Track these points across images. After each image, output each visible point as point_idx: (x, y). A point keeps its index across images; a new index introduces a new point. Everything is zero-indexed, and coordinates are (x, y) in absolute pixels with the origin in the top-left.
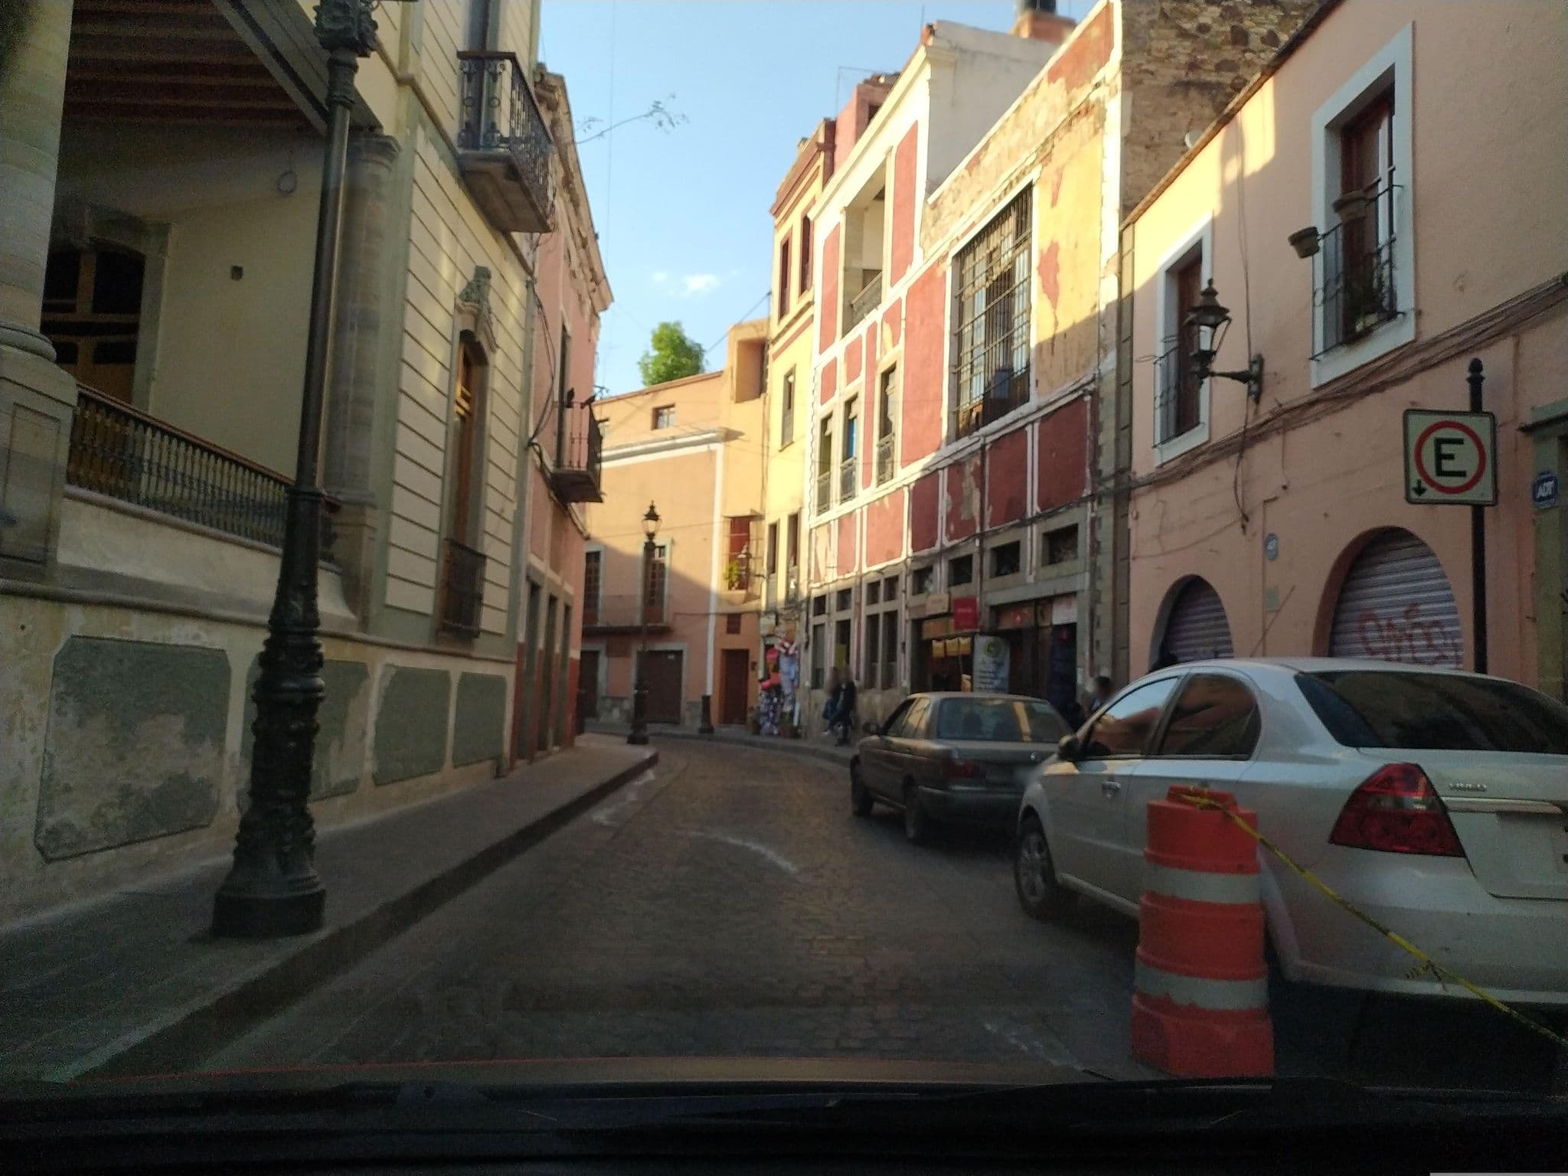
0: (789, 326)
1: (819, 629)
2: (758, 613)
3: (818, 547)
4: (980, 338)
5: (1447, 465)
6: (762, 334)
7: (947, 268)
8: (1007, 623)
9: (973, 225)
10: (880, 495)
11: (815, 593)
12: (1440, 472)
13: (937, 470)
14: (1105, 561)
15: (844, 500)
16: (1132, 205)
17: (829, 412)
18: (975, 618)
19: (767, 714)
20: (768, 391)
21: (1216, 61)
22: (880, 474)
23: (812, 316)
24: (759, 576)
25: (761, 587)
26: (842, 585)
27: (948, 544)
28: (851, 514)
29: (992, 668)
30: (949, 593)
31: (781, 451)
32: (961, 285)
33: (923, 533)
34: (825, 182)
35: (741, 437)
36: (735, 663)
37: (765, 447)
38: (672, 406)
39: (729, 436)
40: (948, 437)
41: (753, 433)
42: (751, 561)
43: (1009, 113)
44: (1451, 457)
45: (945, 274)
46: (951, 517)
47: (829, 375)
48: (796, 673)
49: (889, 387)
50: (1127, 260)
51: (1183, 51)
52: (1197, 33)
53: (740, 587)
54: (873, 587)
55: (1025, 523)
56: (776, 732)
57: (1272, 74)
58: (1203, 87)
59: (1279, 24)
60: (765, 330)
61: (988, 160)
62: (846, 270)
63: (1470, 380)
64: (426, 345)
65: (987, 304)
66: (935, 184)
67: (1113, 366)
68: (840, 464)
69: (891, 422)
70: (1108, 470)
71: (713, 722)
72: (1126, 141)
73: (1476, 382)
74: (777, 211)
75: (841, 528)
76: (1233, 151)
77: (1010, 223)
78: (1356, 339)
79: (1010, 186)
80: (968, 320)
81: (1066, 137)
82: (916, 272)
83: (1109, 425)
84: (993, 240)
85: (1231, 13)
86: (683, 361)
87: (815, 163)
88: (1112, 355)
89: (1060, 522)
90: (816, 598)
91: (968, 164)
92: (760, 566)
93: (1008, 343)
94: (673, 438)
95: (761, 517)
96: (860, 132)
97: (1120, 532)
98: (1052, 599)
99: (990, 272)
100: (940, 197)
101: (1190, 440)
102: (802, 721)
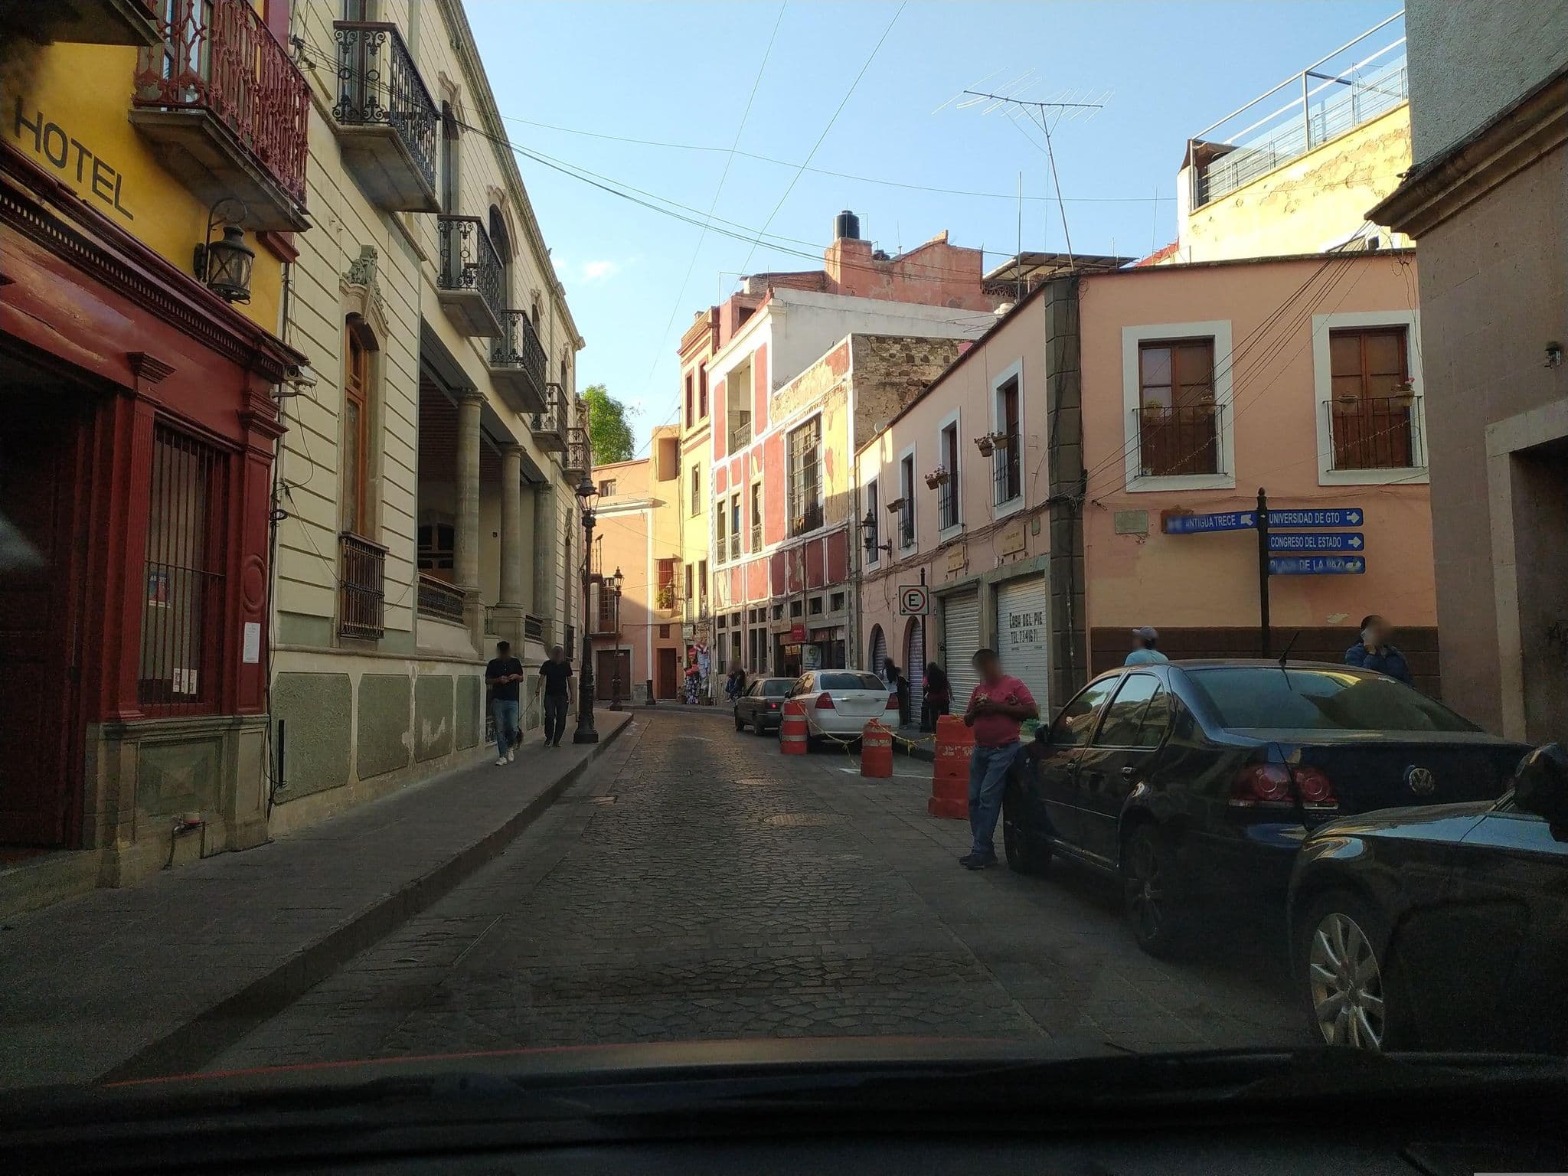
0: (695, 435)
1: (722, 638)
2: (681, 624)
3: (719, 584)
4: (802, 483)
5: (912, 603)
6: (676, 435)
7: (784, 437)
8: (818, 639)
9: (795, 421)
10: (755, 559)
11: (719, 613)
12: (910, 605)
13: (783, 551)
14: (854, 612)
15: (734, 558)
16: (861, 444)
17: (722, 500)
18: (803, 636)
19: (691, 690)
20: (681, 475)
21: (899, 371)
22: (753, 547)
23: (710, 434)
24: (680, 599)
25: (682, 606)
26: (734, 610)
27: (790, 594)
28: (738, 567)
29: (811, 662)
30: (791, 621)
31: (692, 518)
32: (792, 450)
33: (778, 588)
34: (714, 353)
35: (663, 505)
36: (667, 658)
37: (680, 515)
38: (614, 481)
39: (656, 504)
40: (788, 534)
41: (672, 503)
42: (674, 589)
43: (810, 369)
44: (914, 600)
45: (783, 441)
46: (791, 578)
47: (721, 474)
48: (708, 664)
49: (758, 494)
50: (857, 470)
51: (883, 367)
52: (889, 358)
53: (668, 607)
54: (753, 612)
55: (824, 588)
56: (697, 702)
57: (891, 427)
58: (892, 384)
59: (929, 352)
60: (677, 432)
61: (802, 387)
62: (729, 412)
63: (922, 574)
64: (560, 553)
65: (805, 465)
66: (777, 386)
67: (854, 520)
68: (731, 535)
69: (759, 516)
70: (854, 569)
71: (655, 697)
72: (856, 413)
73: (923, 576)
74: (682, 353)
75: (732, 574)
76: (883, 448)
77: (813, 426)
78: (908, 546)
79: (811, 410)
80: (796, 470)
81: (833, 398)
82: (768, 432)
83: (853, 547)
84: (807, 430)
85: (906, 347)
86: (608, 418)
87: (707, 333)
88: (854, 514)
89: (837, 590)
90: (719, 617)
91: (793, 384)
92: (681, 593)
93: (815, 490)
94: (616, 504)
95: (680, 560)
96: (734, 331)
97: (858, 598)
98: (836, 628)
99: (806, 448)
100: (779, 395)
101: (876, 566)
102: (713, 694)
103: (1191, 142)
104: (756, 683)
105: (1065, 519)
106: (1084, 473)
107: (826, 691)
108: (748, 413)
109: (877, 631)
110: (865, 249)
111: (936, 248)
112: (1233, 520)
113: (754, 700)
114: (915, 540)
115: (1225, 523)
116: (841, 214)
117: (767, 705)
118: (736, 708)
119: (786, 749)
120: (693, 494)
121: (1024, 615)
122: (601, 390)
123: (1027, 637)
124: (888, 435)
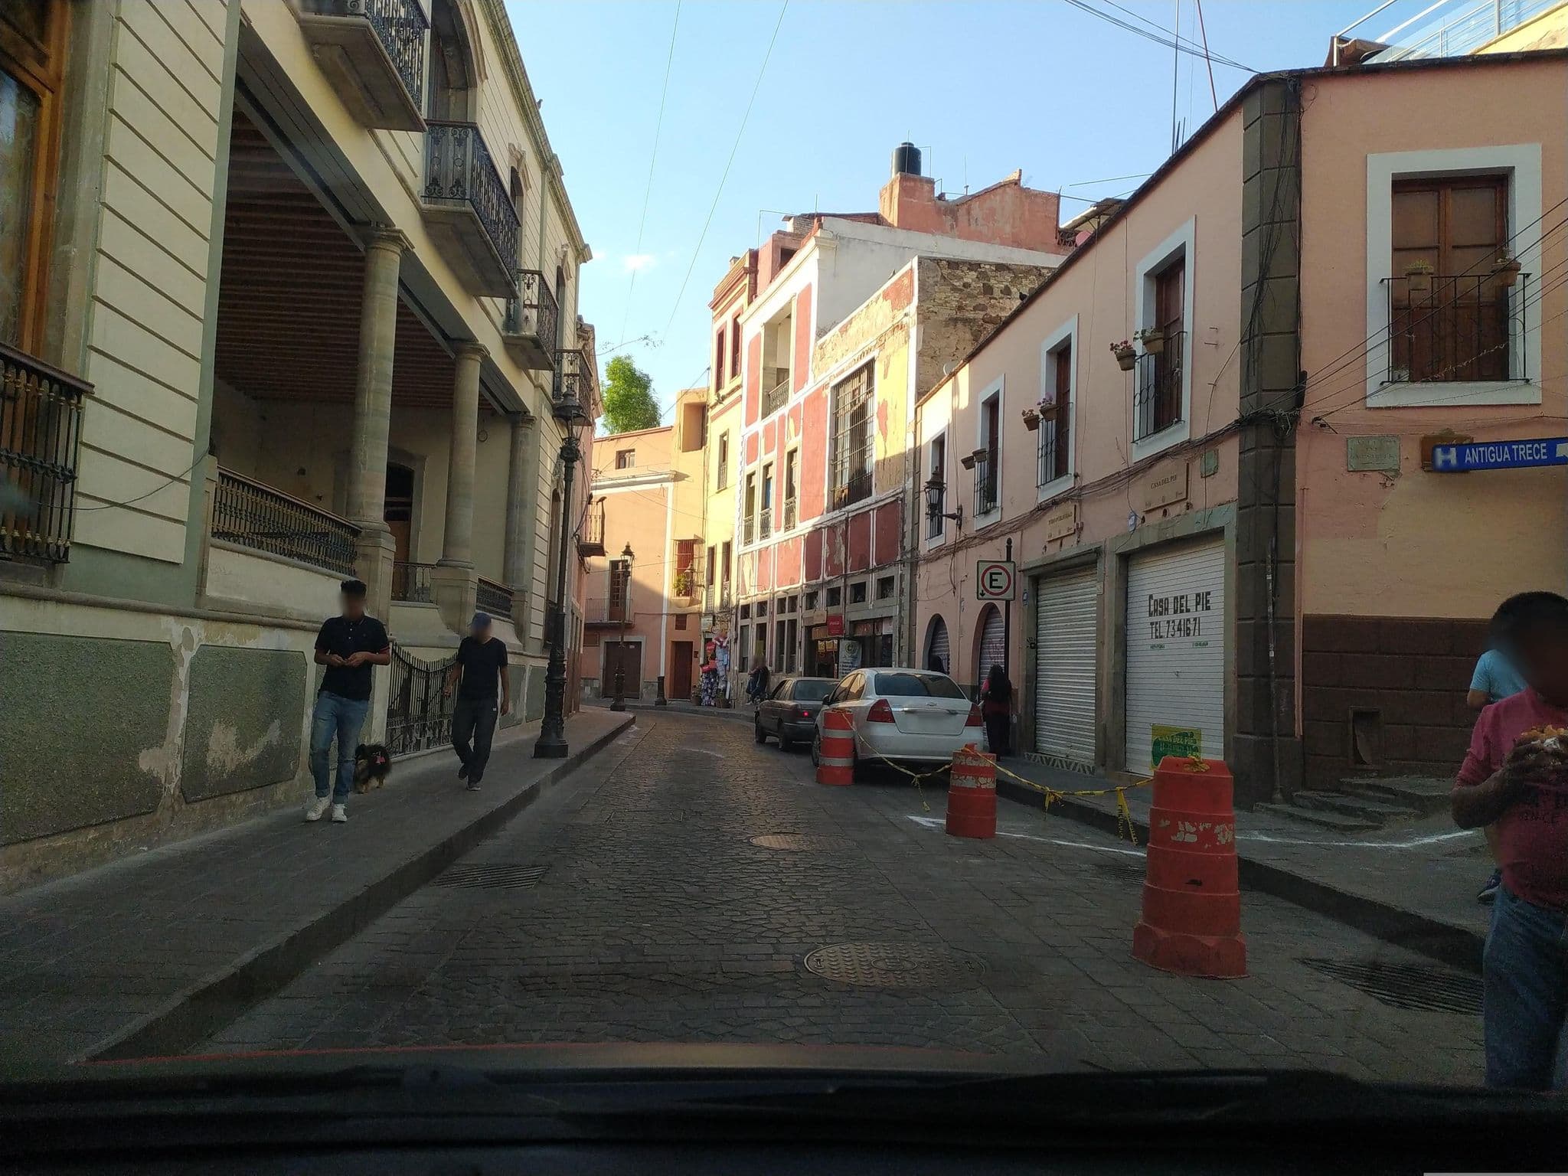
0: (724, 398)
1: (745, 630)
2: (700, 614)
3: (744, 569)
4: (847, 446)
5: (994, 584)
6: (703, 400)
7: (828, 392)
8: (859, 633)
9: (843, 371)
10: (787, 538)
11: (742, 602)
12: (991, 587)
13: (821, 528)
14: (906, 599)
15: (763, 538)
16: (923, 392)
17: (753, 471)
18: (841, 629)
19: (706, 690)
20: (708, 445)
21: (974, 304)
22: (786, 524)
23: (741, 396)
24: (700, 586)
25: (702, 594)
26: (760, 598)
27: (827, 579)
28: (767, 548)
29: (850, 660)
30: (827, 611)
31: (717, 493)
32: (837, 407)
33: (812, 571)
34: (750, 302)
35: (686, 479)
36: (682, 652)
37: (705, 490)
38: (633, 450)
39: (678, 477)
40: (827, 508)
41: (696, 477)
42: (694, 574)
43: (861, 308)
44: (997, 580)
45: (827, 397)
46: (829, 560)
47: (752, 444)
48: (728, 661)
49: (793, 463)
50: (919, 425)
51: (954, 299)
52: (962, 288)
53: (686, 594)
54: (782, 601)
55: (869, 572)
56: (713, 704)
58: (965, 321)
59: (1011, 282)
60: (705, 396)
61: (852, 331)
62: (764, 369)
63: (1007, 547)
64: (543, 507)
65: (852, 424)
66: (821, 333)
67: (911, 486)
68: (760, 512)
69: (794, 488)
70: (908, 547)
71: (666, 696)
72: (920, 354)
73: (1009, 548)
74: (714, 306)
75: (760, 556)
76: (955, 392)
77: (864, 376)
78: (987, 512)
79: (863, 355)
80: (840, 431)
81: (892, 338)
82: (809, 388)
83: (909, 520)
84: (855, 383)
85: (982, 276)
86: (634, 390)
87: (743, 281)
88: (911, 479)
89: (885, 574)
90: (743, 606)
91: (841, 328)
92: (701, 579)
93: (863, 453)
94: (634, 477)
95: (702, 542)
96: (774, 274)
97: (913, 584)
98: (882, 620)
99: (854, 403)
100: (824, 343)
101: (939, 541)
102: (732, 695)
103: (1335, 40)
104: (784, 683)
105: (1269, 447)
106: (1303, 376)
107: (883, 697)
108: (787, 370)
109: (937, 623)
110: (926, 187)
111: (1008, 189)
112: (1543, 451)
113: (781, 706)
114: (998, 504)
115: (1530, 455)
116: (901, 146)
117: (796, 713)
118: (757, 713)
119: (823, 776)
120: (720, 466)
121: (1176, 598)
122: (628, 361)
123: (1179, 630)
124: (964, 375)
